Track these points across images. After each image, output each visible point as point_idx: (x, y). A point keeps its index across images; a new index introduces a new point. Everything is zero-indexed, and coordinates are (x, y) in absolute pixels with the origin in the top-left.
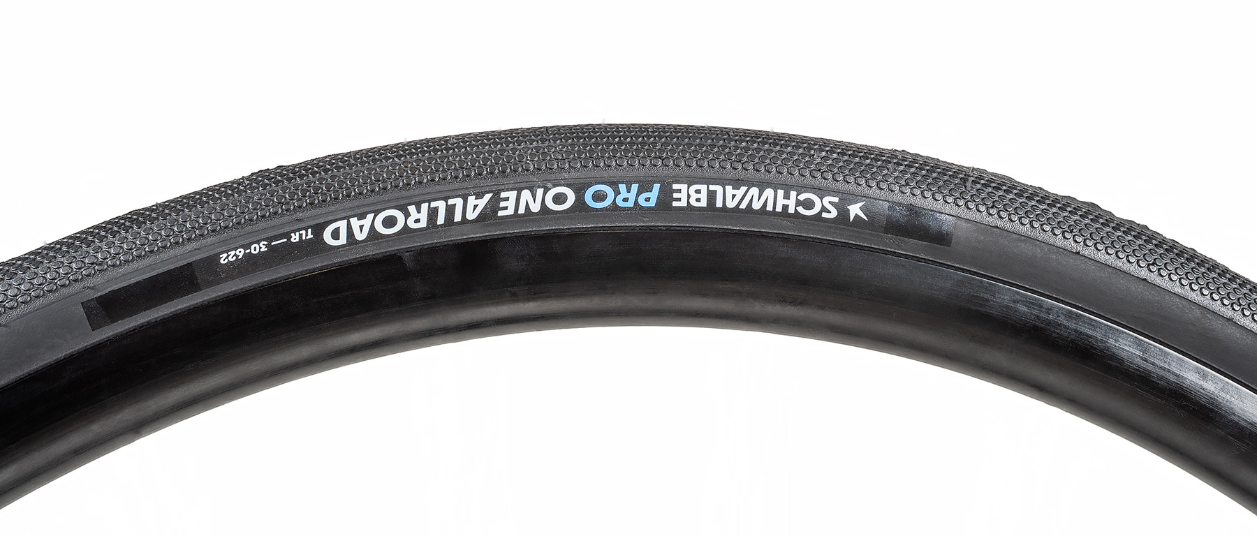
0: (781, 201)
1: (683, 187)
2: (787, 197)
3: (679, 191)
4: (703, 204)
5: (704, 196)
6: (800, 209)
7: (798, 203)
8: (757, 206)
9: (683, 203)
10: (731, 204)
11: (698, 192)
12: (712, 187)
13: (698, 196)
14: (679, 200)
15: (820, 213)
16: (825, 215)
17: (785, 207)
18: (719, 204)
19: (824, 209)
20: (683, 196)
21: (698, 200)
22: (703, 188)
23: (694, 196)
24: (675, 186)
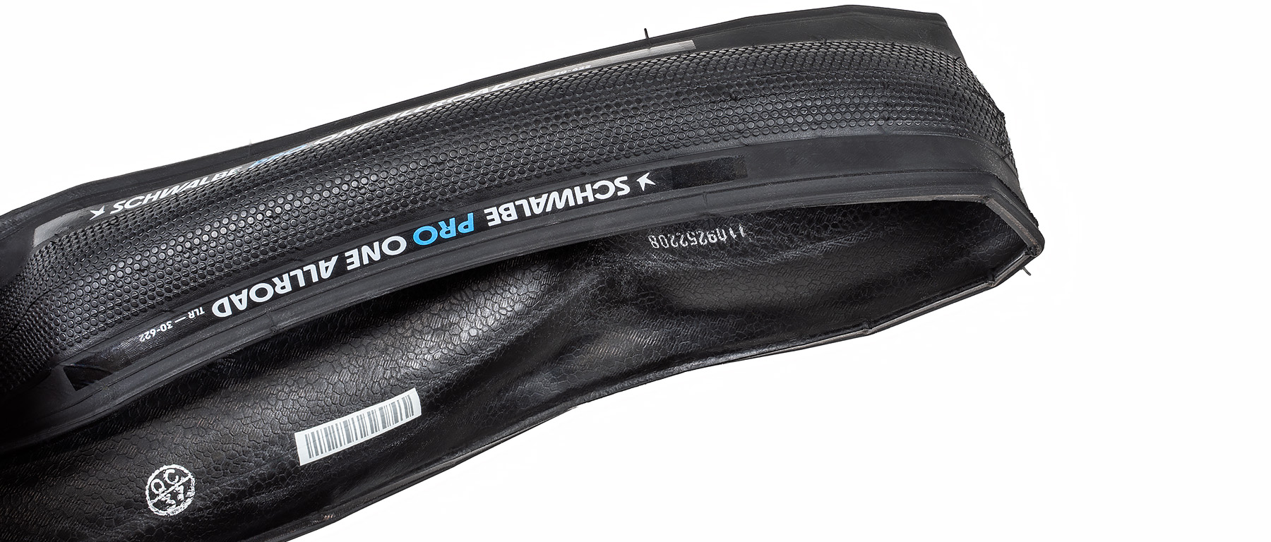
0: (580, 196)
1: (494, 210)
2: (583, 190)
3: (491, 213)
4: (515, 217)
5: (513, 211)
6: (599, 196)
7: (595, 192)
8: (560, 205)
9: (498, 221)
10: (538, 211)
11: (507, 209)
12: (517, 203)
13: (508, 212)
14: (493, 220)
15: (616, 192)
16: (620, 193)
17: (585, 199)
18: (528, 213)
19: (618, 189)
20: (495, 216)
21: (509, 215)
22: (511, 205)
23: (505, 214)
24: (486, 211)
